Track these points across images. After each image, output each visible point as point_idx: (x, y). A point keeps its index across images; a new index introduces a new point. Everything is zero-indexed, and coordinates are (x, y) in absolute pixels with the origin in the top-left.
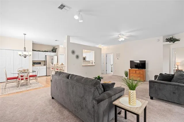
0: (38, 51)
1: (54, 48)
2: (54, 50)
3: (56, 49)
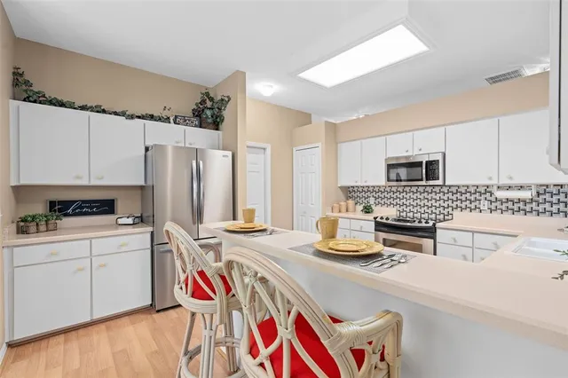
0: (83, 108)
1: (207, 94)
2: (209, 113)
3: (224, 102)
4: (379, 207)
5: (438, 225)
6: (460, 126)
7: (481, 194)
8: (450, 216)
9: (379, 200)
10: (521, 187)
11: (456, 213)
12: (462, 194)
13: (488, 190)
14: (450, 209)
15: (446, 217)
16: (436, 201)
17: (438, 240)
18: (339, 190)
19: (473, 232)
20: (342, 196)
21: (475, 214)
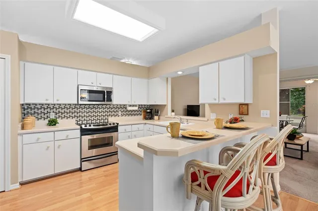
6: (120, 76)
7: (119, 108)
10: (133, 106)
13: (124, 106)
21: (117, 117)
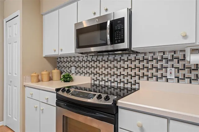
4: (78, 76)
5: (121, 102)
7: (167, 60)
8: (137, 86)
9: (78, 69)
11: (143, 82)
12: (148, 61)
13: (175, 56)
14: (137, 77)
15: (133, 87)
16: (124, 69)
17: (120, 125)
18: (45, 60)
19: (169, 119)
20: (49, 66)
21: (162, 83)
